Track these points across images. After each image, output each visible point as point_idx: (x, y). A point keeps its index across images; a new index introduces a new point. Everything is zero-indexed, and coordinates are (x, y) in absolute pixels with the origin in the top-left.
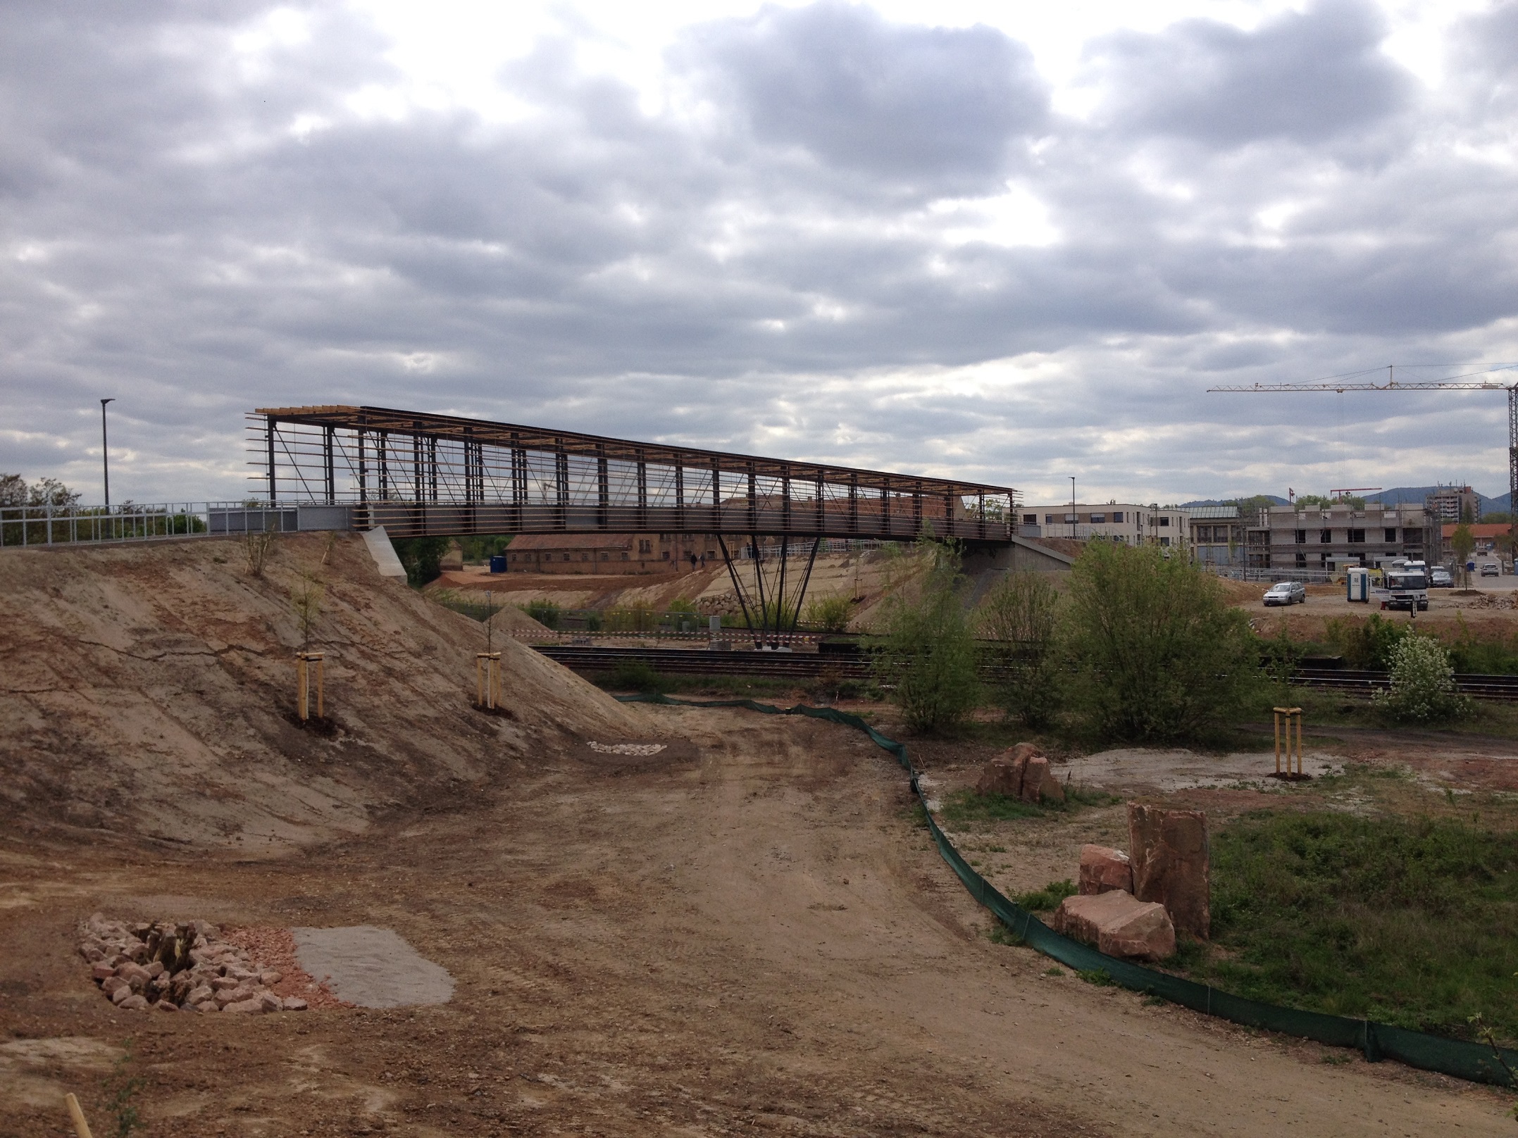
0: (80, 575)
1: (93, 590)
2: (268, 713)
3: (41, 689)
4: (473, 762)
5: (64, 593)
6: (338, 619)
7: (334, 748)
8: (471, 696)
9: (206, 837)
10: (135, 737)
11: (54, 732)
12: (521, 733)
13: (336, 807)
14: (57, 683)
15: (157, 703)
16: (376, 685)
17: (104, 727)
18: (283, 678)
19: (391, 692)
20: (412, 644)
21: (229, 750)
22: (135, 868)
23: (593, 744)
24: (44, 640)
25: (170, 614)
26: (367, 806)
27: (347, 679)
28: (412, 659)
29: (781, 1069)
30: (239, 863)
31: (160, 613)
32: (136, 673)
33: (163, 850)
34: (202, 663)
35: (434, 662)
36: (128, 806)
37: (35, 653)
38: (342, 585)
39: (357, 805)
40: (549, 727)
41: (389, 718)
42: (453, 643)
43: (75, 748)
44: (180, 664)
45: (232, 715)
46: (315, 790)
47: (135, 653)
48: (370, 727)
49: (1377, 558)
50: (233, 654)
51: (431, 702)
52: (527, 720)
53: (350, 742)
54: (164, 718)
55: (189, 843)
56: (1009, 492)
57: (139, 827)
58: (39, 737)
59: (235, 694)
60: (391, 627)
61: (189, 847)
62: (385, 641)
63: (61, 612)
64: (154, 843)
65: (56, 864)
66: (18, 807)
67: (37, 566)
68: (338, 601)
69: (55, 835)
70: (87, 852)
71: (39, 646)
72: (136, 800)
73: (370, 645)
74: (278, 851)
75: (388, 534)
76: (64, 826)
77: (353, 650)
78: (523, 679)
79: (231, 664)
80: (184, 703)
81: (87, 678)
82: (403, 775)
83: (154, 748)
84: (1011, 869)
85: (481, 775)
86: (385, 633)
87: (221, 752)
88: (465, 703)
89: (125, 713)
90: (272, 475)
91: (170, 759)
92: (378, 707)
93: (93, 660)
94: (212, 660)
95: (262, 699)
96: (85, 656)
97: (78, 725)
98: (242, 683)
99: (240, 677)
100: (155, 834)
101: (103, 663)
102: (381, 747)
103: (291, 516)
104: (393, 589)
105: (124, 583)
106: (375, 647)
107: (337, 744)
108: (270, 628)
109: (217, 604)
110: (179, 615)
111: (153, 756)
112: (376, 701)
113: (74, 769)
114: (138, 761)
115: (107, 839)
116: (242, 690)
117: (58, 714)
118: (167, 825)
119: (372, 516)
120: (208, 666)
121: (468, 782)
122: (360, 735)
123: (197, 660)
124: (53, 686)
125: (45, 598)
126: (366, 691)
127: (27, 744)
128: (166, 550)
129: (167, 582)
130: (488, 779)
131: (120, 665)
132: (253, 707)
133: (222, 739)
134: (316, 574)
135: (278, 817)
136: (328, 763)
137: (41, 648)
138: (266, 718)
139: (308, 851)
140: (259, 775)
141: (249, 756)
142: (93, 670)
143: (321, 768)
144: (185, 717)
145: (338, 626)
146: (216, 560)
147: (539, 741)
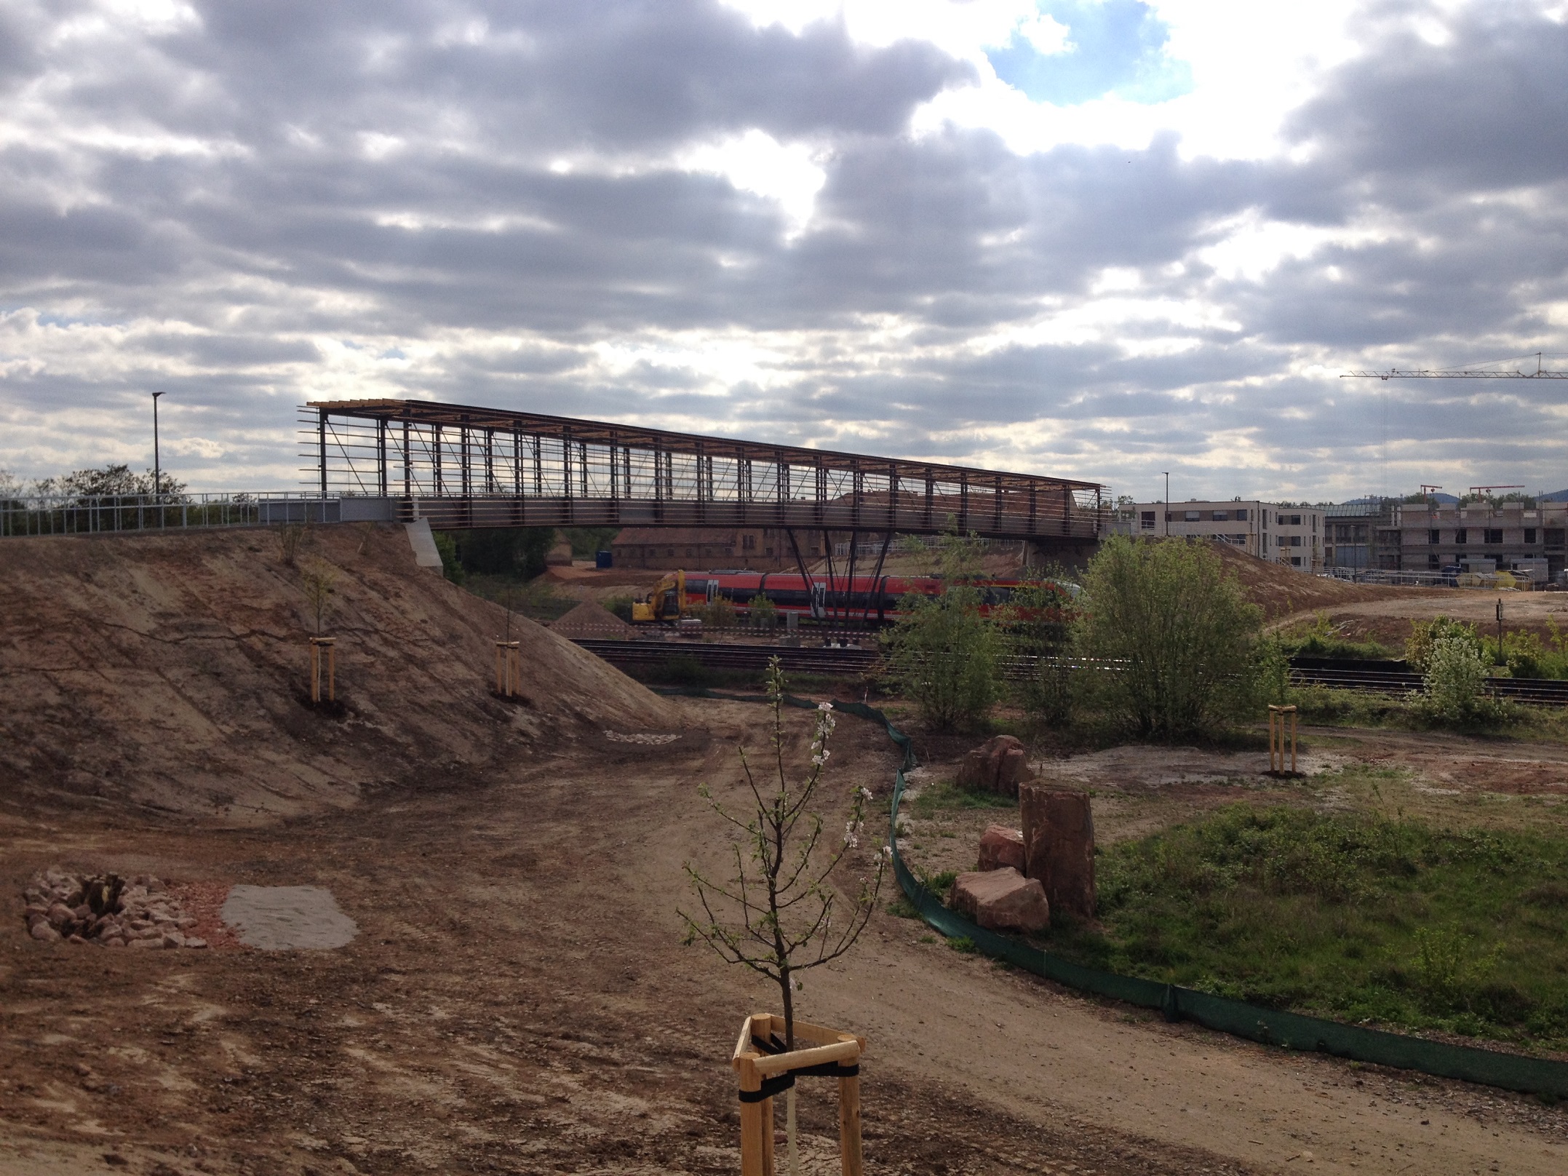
0: (113, 561)
1: (124, 575)
2: (281, 695)
3: (60, 667)
4: (479, 746)
5: (96, 578)
6: (364, 607)
7: (341, 730)
8: (491, 684)
9: (196, 807)
10: (146, 712)
11: (68, 708)
12: (535, 720)
13: (331, 784)
14: (77, 663)
15: (171, 684)
16: (394, 671)
17: (118, 704)
18: (301, 662)
19: (409, 679)
20: (437, 632)
21: (237, 728)
22: (116, 831)
23: (609, 733)
24: (71, 622)
25: (197, 600)
26: (361, 784)
27: (365, 665)
28: (435, 647)
29: (604, 1008)
30: (220, 831)
31: (187, 598)
32: (156, 655)
33: (152, 817)
34: (223, 646)
35: (457, 650)
36: (128, 777)
37: (60, 634)
38: (374, 574)
39: (353, 783)
40: (567, 716)
41: (403, 702)
42: (480, 633)
43: (86, 723)
44: (200, 647)
45: (245, 697)
46: (314, 767)
47: (157, 636)
48: (381, 710)
49: (1514, 561)
50: (253, 639)
51: (447, 688)
52: (544, 707)
53: (359, 725)
54: (178, 697)
55: (179, 812)
56: (1096, 487)
57: (133, 796)
58: (52, 712)
59: (251, 677)
60: (418, 616)
61: (177, 816)
62: (410, 629)
63: (89, 596)
64: (144, 811)
65: (43, 826)
66: (22, 775)
67: (73, 553)
68: (367, 589)
69: (50, 801)
70: (76, 816)
71: (64, 628)
72: (136, 772)
73: (394, 633)
74: (260, 821)
75: (431, 526)
76: (60, 793)
77: (376, 637)
78: (550, 669)
79: (251, 648)
80: (200, 684)
81: (107, 659)
82: (404, 756)
83: (163, 725)
84: (949, 853)
85: (485, 758)
86: (411, 621)
87: (228, 730)
88: (483, 691)
89: (140, 692)
90: (323, 466)
91: (177, 735)
92: (392, 692)
93: (116, 641)
94: (232, 644)
95: (277, 681)
96: (108, 638)
97: (92, 701)
98: (260, 666)
99: (257, 659)
100: (148, 803)
101: (124, 645)
102: (388, 730)
103: (334, 506)
104: (426, 579)
105: (156, 570)
106: (399, 635)
107: (345, 726)
108: (294, 615)
109: (245, 591)
110: (205, 601)
111: (160, 732)
112: (392, 686)
113: (81, 741)
114: (144, 737)
115: (100, 805)
116: (258, 672)
117: (74, 691)
118: (160, 795)
119: (416, 508)
120: (228, 649)
121: (471, 764)
122: (369, 717)
123: (219, 644)
124: (74, 665)
125: (76, 582)
126: (382, 676)
127: (40, 718)
128: (202, 539)
129: (198, 570)
130: (491, 763)
131: (141, 647)
132: (266, 689)
133: (231, 718)
134: (350, 563)
135: (272, 791)
136: (333, 743)
137: (67, 630)
138: (278, 700)
139: (289, 822)
140: (262, 752)
141: (257, 736)
142: (114, 651)
143: (323, 748)
144: (198, 696)
145: (364, 614)
146: (251, 549)
147: (553, 729)
